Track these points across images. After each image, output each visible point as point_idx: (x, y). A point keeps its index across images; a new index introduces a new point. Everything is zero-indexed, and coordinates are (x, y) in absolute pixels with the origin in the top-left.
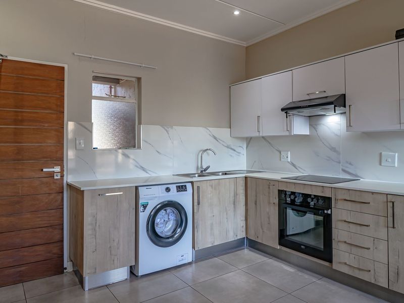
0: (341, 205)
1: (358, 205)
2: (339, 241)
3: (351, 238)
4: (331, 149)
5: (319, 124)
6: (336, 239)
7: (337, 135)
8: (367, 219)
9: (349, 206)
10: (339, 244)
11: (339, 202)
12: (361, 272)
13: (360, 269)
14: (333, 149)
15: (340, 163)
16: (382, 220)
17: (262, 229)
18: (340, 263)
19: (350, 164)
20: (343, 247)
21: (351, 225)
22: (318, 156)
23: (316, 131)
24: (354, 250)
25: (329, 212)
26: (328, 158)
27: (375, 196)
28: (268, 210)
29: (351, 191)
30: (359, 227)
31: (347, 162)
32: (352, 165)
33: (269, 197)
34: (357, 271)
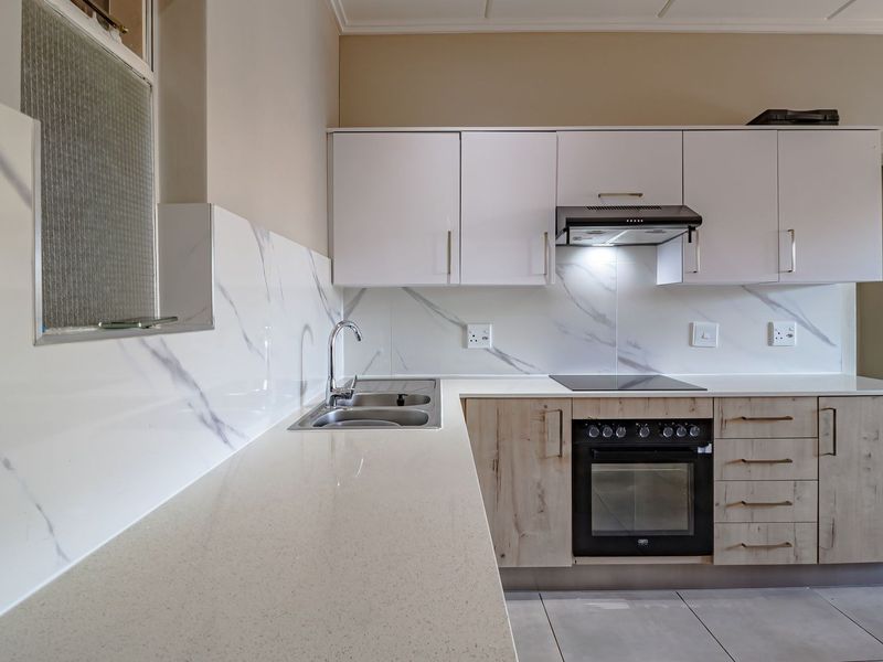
0: (733, 430)
1: (767, 425)
2: (729, 506)
3: (752, 493)
4: (595, 318)
5: (567, 265)
6: (722, 503)
7: (607, 289)
8: (784, 449)
9: (749, 429)
10: (728, 510)
11: (730, 426)
12: (772, 552)
13: (768, 548)
14: (600, 318)
15: (614, 345)
16: (810, 444)
17: (518, 530)
18: (729, 549)
19: (636, 346)
20: (737, 514)
21: (753, 467)
22: (566, 332)
23: (562, 278)
24: (759, 514)
25: (708, 450)
26: (588, 337)
27: (798, 403)
28: (537, 476)
29: (753, 400)
30: (768, 468)
31: (629, 343)
32: (639, 348)
33: (543, 441)
34: (763, 553)
